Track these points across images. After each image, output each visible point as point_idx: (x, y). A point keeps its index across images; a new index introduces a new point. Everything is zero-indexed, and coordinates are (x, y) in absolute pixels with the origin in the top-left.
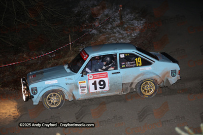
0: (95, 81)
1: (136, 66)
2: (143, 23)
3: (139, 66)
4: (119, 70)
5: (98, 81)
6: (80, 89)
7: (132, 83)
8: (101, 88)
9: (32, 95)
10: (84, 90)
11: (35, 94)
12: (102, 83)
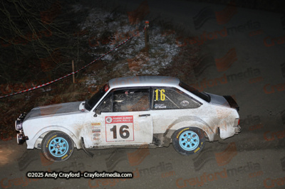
2: (177, 48)
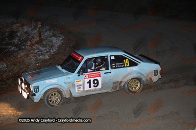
0: (90, 80)
1: (124, 67)
3: (127, 67)
4: (110, 70)
5: (92, 80)
6: (77, 87)
7: (121, 82)
8: (94, 86)
9: (34, 93)
10: (80, 88)
11: (37, 92)
12: (96, 82)
